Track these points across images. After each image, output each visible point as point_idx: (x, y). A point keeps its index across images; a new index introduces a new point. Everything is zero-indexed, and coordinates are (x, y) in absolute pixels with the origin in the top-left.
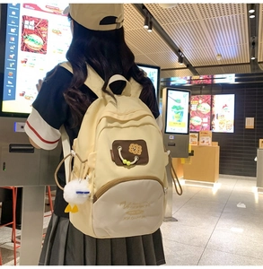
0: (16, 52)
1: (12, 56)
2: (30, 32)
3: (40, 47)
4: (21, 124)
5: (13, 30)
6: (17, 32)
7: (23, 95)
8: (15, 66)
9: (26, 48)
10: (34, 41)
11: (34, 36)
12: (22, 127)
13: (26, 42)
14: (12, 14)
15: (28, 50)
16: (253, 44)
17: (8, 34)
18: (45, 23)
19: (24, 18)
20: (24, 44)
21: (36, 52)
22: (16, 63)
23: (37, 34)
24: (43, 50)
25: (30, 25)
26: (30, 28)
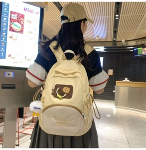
0: (6, 31)
1: (4, 34)
2: (14, 21)
3: (20, 29)
4: (9, 73)
5: (5, 19)
6: (7, 20)
7: (10, 56)
8: (6, 40)
9: (12, 30)
10: (16, 26)
11: (16, 23)
12: (9, 74)
13: (12, 26)
14: (4, 10)
15: (13, 31)
16: (115, 32)
17: (2, 21)
18: (23, 16)
19: (11, 12)
20: (11, 27)
21: (17, 32)
22: (6, 38)
23: (18, 22)
24: (21, 31)
25: (15, 17)
26: (15, 18)
